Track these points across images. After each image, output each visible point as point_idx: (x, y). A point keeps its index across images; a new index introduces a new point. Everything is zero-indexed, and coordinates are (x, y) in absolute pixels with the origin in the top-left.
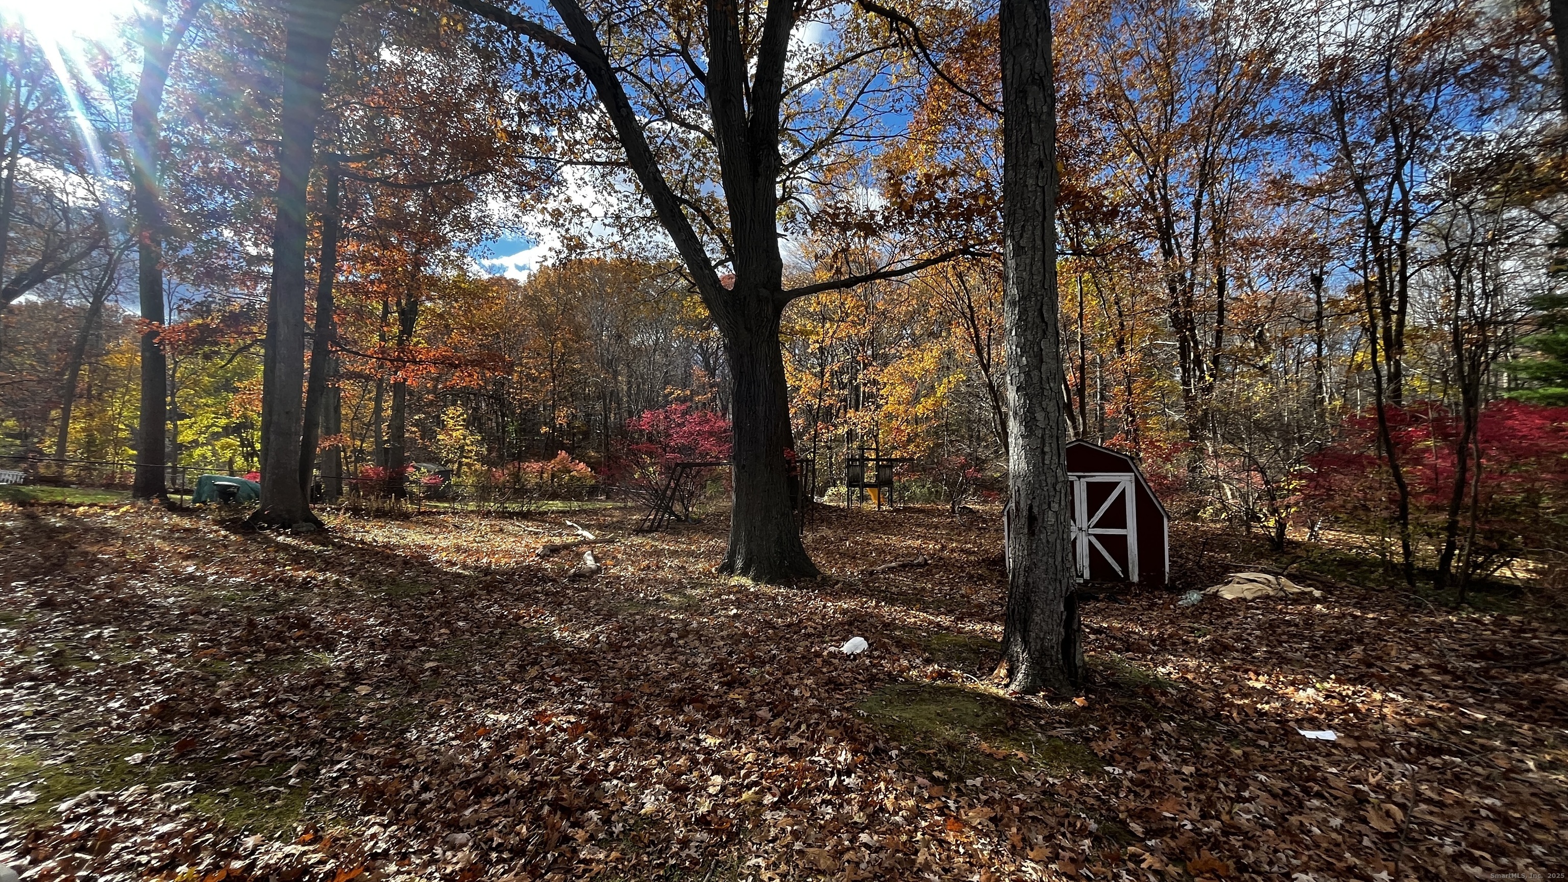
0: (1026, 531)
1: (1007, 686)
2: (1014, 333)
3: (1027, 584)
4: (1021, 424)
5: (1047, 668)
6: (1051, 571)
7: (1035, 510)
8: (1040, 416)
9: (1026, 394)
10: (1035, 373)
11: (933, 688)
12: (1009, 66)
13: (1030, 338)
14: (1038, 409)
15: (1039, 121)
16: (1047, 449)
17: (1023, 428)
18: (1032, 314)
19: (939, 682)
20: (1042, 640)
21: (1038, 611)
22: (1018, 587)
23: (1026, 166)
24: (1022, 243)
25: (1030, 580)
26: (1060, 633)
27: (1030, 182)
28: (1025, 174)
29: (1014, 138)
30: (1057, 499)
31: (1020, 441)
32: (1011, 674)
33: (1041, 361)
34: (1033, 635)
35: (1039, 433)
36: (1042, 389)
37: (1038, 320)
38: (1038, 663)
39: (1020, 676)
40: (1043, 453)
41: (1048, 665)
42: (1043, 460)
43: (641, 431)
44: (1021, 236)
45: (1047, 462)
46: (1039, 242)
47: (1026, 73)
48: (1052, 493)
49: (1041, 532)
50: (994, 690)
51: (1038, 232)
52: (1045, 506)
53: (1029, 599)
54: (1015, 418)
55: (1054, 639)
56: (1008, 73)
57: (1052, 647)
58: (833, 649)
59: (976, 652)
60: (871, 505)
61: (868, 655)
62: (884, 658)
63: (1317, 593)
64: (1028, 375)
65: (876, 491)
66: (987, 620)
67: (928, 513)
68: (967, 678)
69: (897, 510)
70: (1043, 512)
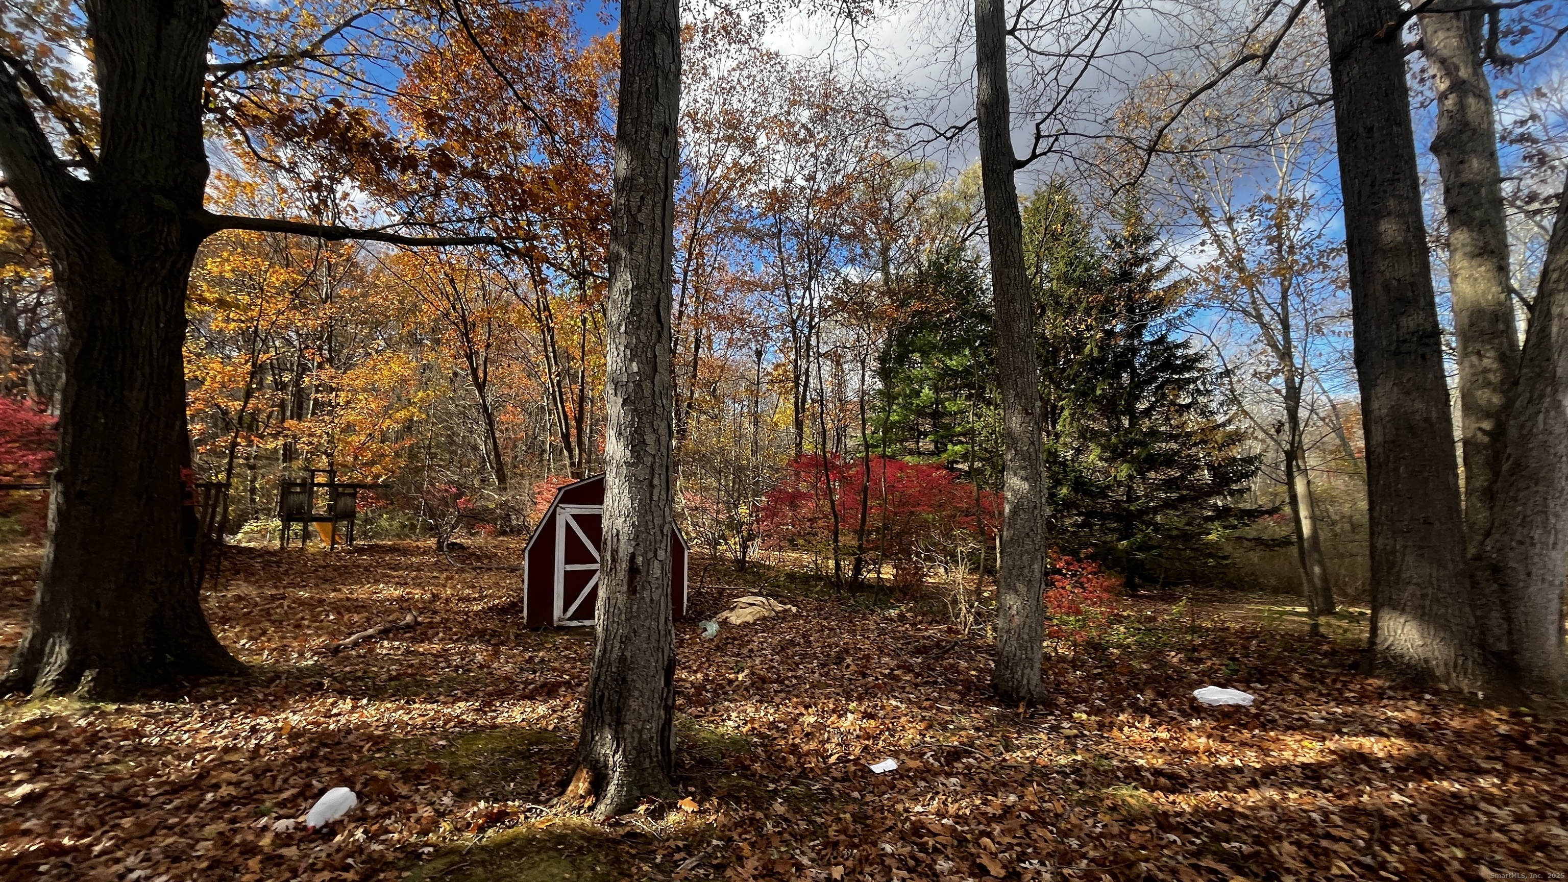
0: (625, 588)
1: (592, 808)
2: (623, 329)
3: (622, 659)
4: (627, 447)
5: (644, 770)
6: (654, 637)
7: (640, 560)
8: (650, 439)
9: (635, 410)
10: (647, 384)
11: (483, 848)
13: (643, 338)
14: (648, 430)
15: (666, 78)
16: (656, 482)
17: (628, 453)
18: (647, 311)
19: (490, 832)
20: (640, 732)
21: (636, 693)
22: (610, 664)
23: (649, 125)
24: (641, 218)
25: (628, 654)
26: (660, 717)
27: (653, 146)
28: (647, 135)
29: (636, 86)
30: (663, 545)
31: (624, 470)
32: (597, 787)
34: (628, 727)
35: (648, 460)
36: (654, 405)
37: (653, 319)
38: (634, 766)
39: (612, 789)
40: (652, 486)
41: (647, 764)
42: (651, 495)
44: (640, 210)
45: (655, 498)
46: (658, 224)
48: (659, 538)
49: (643, 588)
50: (575, 819)
51: (658, 211)
52: (650, 555)
53: (624, 680)
54: (618, 439)
55: (652, 728)
57: (651, 738)
58: (282, 825)
59: (525, 755)
60: (319, 544)
61: (358, 817)
62: (388, 815)
63: (794, 609)
64: (638, 385)
65: (329, 525)
66: (523, 697)
67: (405, 552)
68: (530, 810)
69: (361, 550)
70: (647, 562)
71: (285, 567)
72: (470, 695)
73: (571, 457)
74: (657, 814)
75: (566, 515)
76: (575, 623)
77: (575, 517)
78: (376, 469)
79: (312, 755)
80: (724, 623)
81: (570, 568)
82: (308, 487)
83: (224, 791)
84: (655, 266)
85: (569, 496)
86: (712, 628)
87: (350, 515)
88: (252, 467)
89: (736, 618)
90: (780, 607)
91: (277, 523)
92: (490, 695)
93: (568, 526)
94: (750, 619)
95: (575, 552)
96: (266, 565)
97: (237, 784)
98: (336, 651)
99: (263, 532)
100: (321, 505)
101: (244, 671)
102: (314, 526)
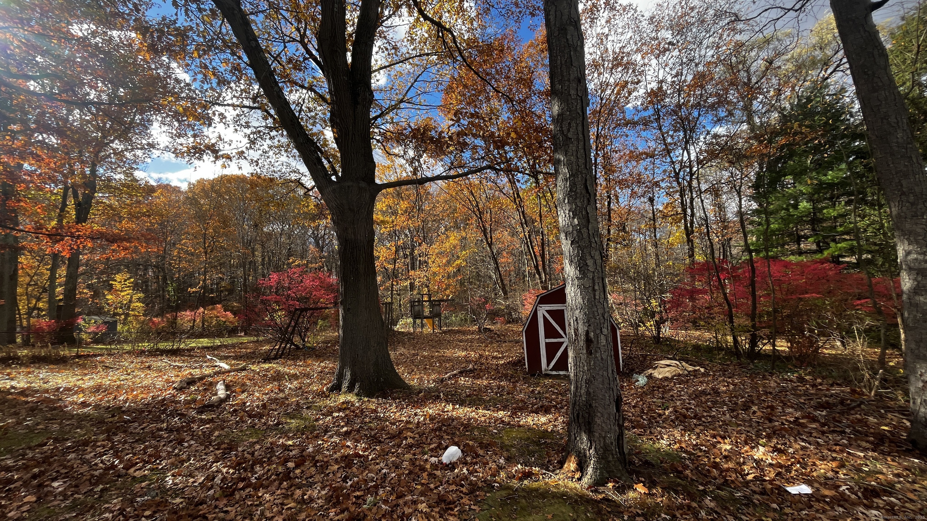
0: (585, 351)
1: (580, 479)
2: (566, 201)
3: (588, 393)
4: (576, 268)
5: (609, 462)
6: (606, 381)
7: (592, 335)
8: (590, 262)
9: (579, 246)
10: (584, 230)
11: (523, 490)
12: (552, 12)
13: (579, 204)
14: (588, 257)
15: (576, 49)
16: (596, 287)
17: (578, 272)
18: (580, 188)
19: (526, 482)
20: (604, 438)
21: (599, 414)
22: (580, 396)
23: (569, 80)
24: (570, 135)
25: (591, 391)
26: (615, 431)
27: (572, 92)
28: (569, 87)
29: (559, 62)
30: (605, 325)
31: (576, 282)
32: (581, 467)
33: (588, 221)
34: (597, 434)
35: (590, 275)
36: (590, 242)
37: (584, 192)
38: (603, 458)
39: (590, 470)
40: (594, 290)
41: (610, 458)
42: (595, 295)
43: (271, 287)
44: (569, 131)
45: (597, 297)
46: (581, 136)
47: (565, 17)
48: (602, 321)
49: (596, 352)
50: (571, 484)
51: (580, 128)
52: (598, 331)
53: (590, 405)
54: (571, 265)
55: (611, 437)
56: (552, 18)
57: (612, 443)
58: (433, 460)
59: (538, 444)
60: (428, 329)
61: (463, 462)
62: (476, 463)
63: (702, 370)
64: (579, 232)
65: (431, 320)
66: (533, 412)
67: (464, 333)
68: (545, 474)
69: (445, 332)
70: (597, 336)
71: (416, 341)
72: (505, 408)
73: (540, 278)
74: (621, 490)
75: (543, 310)
76: (554, 373)
77: (548, 311)
78: (448, 292)
79: (439, 429)
80: (650, 377)
81: (548, 340)
82: (420, 302)
83: (410, 440)
84: (581, 161)
85: (544, 300)
86: (642, 380)
87: (439, 315)
88: (399, 295)
89: (658, 374)
90: (691, 368)
91: (410, 320)
92: (515, 409)
93: (544, 317)
94: (669, 375)
95: (550, 332)
96: (409, 339)
97: (413, 438)
98: (442, 381)
99: (406, 324)
100: (427, 311)
101: (409, 388)
102: (425, 321)
